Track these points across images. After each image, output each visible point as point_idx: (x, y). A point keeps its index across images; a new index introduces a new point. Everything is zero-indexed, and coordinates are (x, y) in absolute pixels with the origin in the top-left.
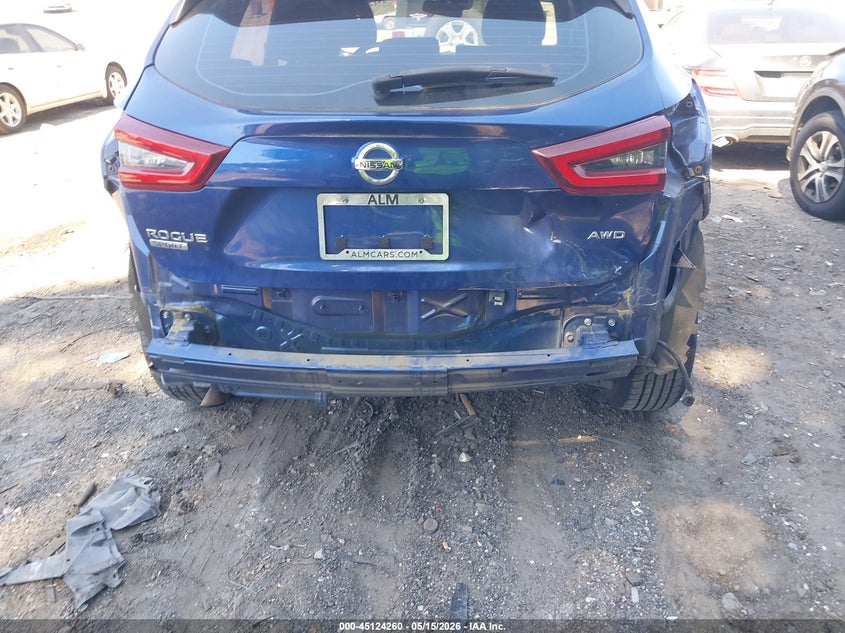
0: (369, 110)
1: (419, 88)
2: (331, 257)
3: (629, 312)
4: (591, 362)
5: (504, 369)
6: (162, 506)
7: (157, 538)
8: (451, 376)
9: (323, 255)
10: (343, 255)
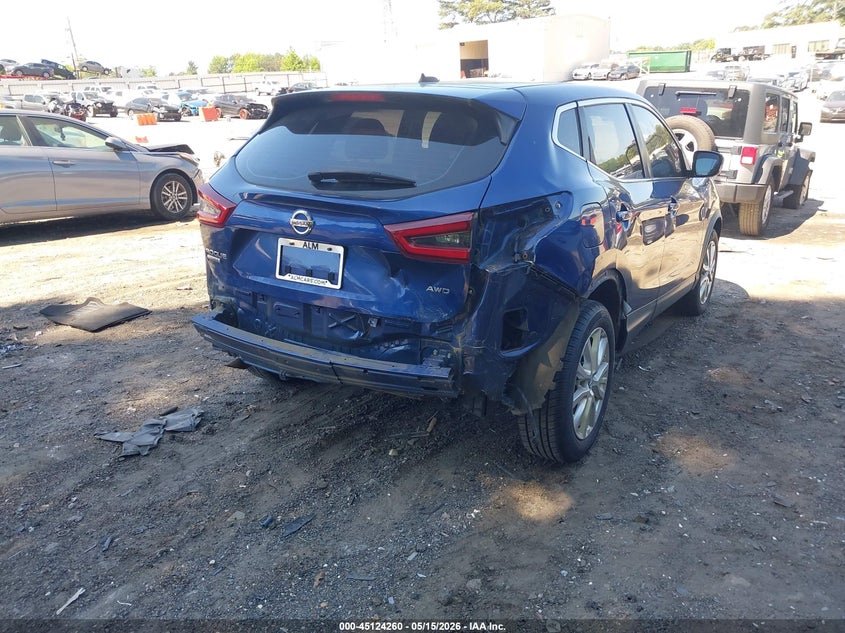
0: (309, 193)
1: (334, 180)
2: (281, 277)
3: (459, 350)
4: (420, 377)
5: (366, 370)
6: (198, 427)
7: (182, 441)
8: (334, 369)
9: (278, 276)
10: (287, 277)
